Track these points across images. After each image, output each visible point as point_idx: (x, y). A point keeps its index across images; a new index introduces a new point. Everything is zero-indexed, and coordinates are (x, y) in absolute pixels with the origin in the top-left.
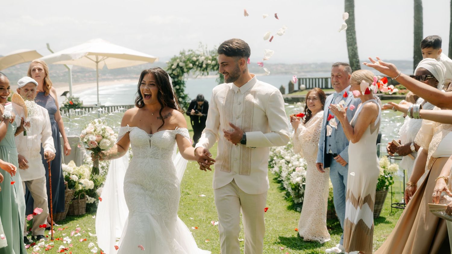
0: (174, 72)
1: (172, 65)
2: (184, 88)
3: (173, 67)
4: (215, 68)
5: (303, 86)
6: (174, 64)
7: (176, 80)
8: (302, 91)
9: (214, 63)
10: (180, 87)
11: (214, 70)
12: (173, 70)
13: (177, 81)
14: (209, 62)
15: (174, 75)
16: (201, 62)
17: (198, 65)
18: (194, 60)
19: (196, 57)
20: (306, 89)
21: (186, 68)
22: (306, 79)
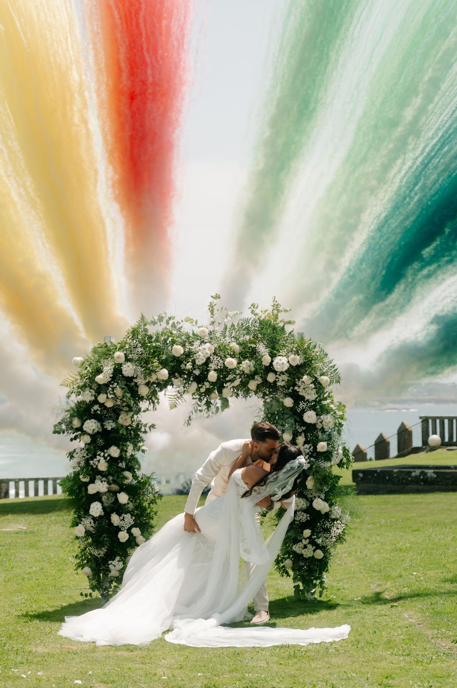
0: (102, 398)
1: (99, 371)
2: (138, 455)
3: (101, 379)
4: (252, 385)
5: (435, 438)
6: (106, 369)
7: (110, 425)
8: (433, 449)
9: (247, 365)
10: (123, 451)
11: (247, 392)
12: (101, 389)
13: (115, 431)
14: (231, 362)
15: (102, 405)
16: (200, 361)
17: (190, 373)
18: (177, 355)
19: (184, 345)
20: (444, 444)
21: (148, 384)
22: (442, 419)
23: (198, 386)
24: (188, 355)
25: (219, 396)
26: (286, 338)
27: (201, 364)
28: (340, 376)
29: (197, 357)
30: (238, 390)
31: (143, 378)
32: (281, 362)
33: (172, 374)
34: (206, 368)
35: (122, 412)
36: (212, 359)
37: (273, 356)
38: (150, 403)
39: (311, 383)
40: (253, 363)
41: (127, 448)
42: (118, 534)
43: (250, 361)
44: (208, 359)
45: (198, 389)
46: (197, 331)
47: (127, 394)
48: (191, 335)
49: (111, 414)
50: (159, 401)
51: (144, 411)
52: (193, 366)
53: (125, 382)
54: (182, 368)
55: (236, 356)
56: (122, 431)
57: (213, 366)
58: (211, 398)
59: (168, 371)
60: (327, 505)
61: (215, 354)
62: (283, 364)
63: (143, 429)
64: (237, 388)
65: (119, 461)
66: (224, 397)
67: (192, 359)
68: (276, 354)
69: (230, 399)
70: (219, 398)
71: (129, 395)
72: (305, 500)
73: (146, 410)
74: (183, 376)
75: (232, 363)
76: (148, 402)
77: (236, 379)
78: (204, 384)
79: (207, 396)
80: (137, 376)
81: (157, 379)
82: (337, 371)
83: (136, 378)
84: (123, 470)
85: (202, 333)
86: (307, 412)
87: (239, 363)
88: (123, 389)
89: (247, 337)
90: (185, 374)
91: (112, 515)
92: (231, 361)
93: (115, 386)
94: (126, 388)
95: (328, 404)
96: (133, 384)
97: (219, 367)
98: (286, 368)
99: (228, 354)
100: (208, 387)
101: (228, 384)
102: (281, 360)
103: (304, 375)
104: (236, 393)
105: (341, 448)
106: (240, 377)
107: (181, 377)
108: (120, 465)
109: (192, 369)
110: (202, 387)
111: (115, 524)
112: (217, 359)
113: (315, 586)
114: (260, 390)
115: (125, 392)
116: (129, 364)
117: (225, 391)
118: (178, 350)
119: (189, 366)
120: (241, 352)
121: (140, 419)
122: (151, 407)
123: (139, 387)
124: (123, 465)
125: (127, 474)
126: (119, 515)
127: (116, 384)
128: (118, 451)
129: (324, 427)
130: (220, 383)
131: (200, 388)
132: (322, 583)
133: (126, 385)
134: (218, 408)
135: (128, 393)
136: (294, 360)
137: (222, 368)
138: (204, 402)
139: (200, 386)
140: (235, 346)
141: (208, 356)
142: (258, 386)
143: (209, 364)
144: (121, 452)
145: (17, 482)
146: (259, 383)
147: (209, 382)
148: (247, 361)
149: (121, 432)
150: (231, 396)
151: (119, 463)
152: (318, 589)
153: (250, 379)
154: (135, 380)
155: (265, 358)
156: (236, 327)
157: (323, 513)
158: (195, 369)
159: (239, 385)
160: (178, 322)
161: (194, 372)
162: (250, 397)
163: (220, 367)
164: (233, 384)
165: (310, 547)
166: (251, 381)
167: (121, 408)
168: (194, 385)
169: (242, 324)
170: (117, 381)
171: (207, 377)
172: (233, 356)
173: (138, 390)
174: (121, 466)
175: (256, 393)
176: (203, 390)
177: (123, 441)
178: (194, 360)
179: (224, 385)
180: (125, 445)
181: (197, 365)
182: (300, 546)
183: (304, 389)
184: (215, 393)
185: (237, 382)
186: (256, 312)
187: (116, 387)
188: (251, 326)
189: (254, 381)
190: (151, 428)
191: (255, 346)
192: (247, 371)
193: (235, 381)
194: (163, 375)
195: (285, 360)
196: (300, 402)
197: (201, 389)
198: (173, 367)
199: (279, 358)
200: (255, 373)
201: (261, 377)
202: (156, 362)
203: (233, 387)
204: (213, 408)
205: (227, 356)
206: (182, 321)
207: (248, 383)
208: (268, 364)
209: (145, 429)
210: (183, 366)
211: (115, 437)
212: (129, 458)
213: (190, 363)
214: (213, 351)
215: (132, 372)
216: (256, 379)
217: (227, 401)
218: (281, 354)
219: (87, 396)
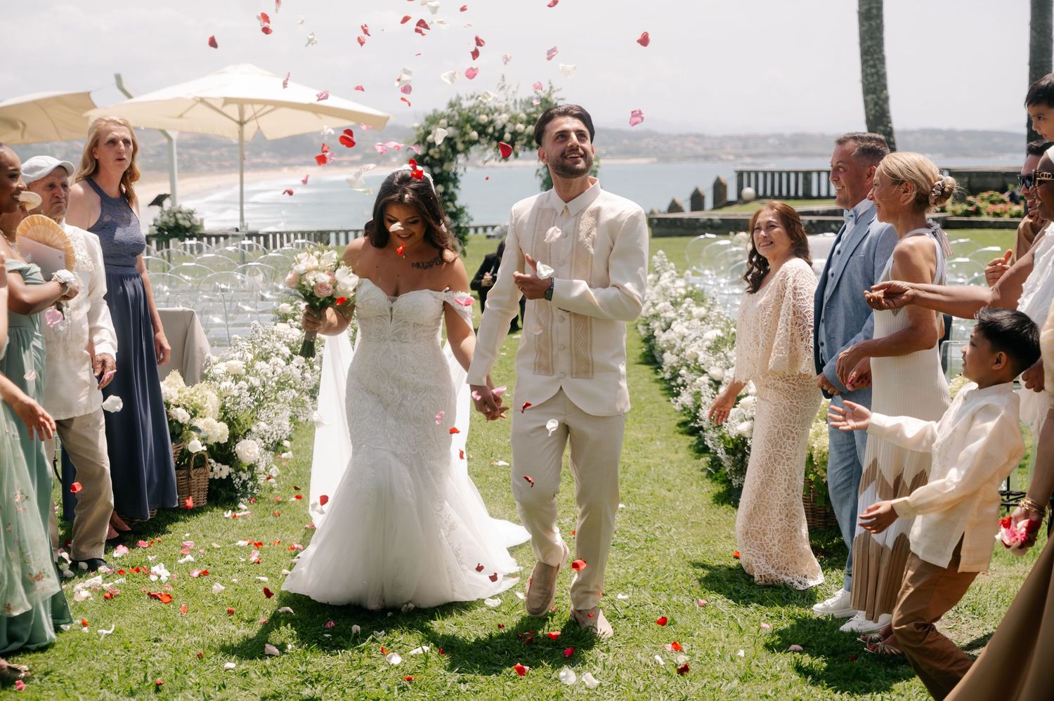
0: (431, 152)
1: (428, 133)
2: (456, 191)
3: (431, 138)
5: (749, 191)
6: (433, 132)
7: (439, 170)
8: (747, 202)
10: (446, 188)
11: (530, 148)
12: (430, 145)
13: (441, 174)
14: (520, 127)
15: (432, 158)
16: (499, 126)
17: (492, 136)
18: (483, 122)
19: (487, 115)
20: (757, 197)
21: (463, 142)
22: (757, 173)
24: (491, 122)
27: (499, 128)
29: (497, 123)
31: (460, 138)
33: (480, 136)
34: (503, 131)
35: (445, 162)
36: (507, 125)
41: (449, 187)
44: (505, 125)
45: (498, 145)
46: (498, 105)
49: (438, 162)
50: (471, 154)
52: (494, 130)
54: (487, 132)
56: (446, 175)
57: (508, 130)
59: (477, 133)
61: (509, 121)
64: (525, 145)
66: (516, 151)
67: (493, 125)
69: (520, 152)
73: (461, 160)
74: (487, 137)
76: (463, 154)
77: (523, 139)
78: (501, 142)
80: (456, 136)
81: (470, 138)
85: (500, 106)
87: (525, 128)
89: (531, 110)
90: (488, 135)
97: (512, 131)
100: (504, 144)
101: (518, 143)
104: (524, 148)
106: (526, 138)
109: (493, 132)
110: (500, 144)
112: (510, 125)
117: (516, 147)
118: (484, 119)
120: (527, 120)
122: (465, 158)
123: (457, 145)
125: (449, 204)
137: (514, 131)
140: (523, 116)
141: (505, 122)
143: (505, 129)
145: (337, 233)
150: (521, 150)
156: (524, 102)
158: (495, 132)
159: (526, 143)
160: (484, 99)
161: (495, 134)
164: (522, 143)
167: (445, 158)
168: (495, 143)
169: (528, 100)
171: (504, 137)
172: (522, 123)
173: (456, 147)
176: (501, 146)
177: (446, 182)
178: (495, 125)
179: (516, 143)
180: (448, 185)
181: (497, 129)
184: (510, 149)
185: (524, 141)
186: (538, 92)
188: (534, 102)
194: (473, 136)
198: (480, 131)
202: (469, 126)
203: (522, 145)
205: (518, 122)
206: (487, 99)
210: (487, 130)
212: (450, 193)
213: (492, 128)
217: (518, 154)
219: (420, 151)
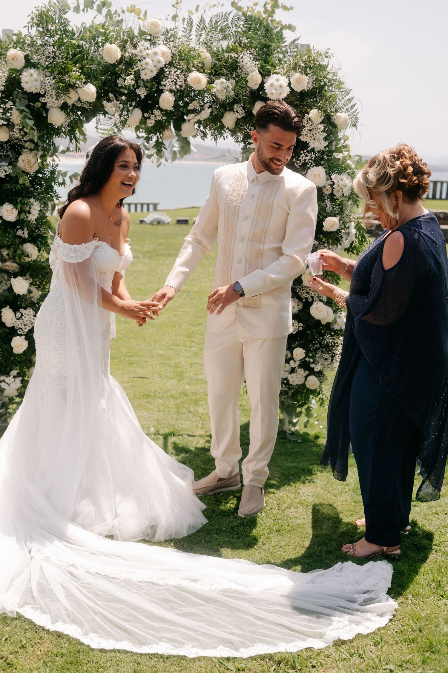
4: (229, 119)
7: (2, 170)
9: (223, 87)
10: (24, 212)
11: (220, 130)
13: (12, 179)
14: (197, 79)
16: (148, 74)
21: (64, 107)
23: (143, 116)
24: (129, 62)
25: (177, 135)
26: (284, 49)
27: (149, 78)
28: (358, 116)
29: (144, 66)
30: (205, 128)
31: (55, 97)
32: (278, 84)
33: (102, 95)
34: (158, 87)
35: (25, 150)
36: (168, 73)
37: (265, 74)
38: (71, 140)
39: (321, 123)
40: (232, 84)
41: (30, 208)
42: (10, 340)
43: (228, 80)
44: (161, 72)
45: (144, 120)
47: (28, 121)
48: (136, 33)
49: (7, 152)
50: (86, 137)
51: (63, 152)
52: (137, 82)
53: (26, 102)
54: (119, 85)
55: (206, 71)
56: (24, 181)
57: (168, 84)
58: (164, 136)
59: (97, 88)
60: (330, 310)
61: (172, 63)
62: (281, 87)
63: (60, 180)
64: (205, 123)
65: (18, 227)
66: (184, 136)
67: (135, 69)
68: (270, 72)
69: (191, 140)
70: (177, 138)
71: (31, 123)
72: (297, 301)
73: (65, 149)
74: (120, 98)
75: (200, 81)
76: (68, 137)
77: (203, 110)
78: (152, 114)
79: (158, 134)
80: (45, 92)
81: (79, 100)
82: (354, 109)
83: (43, 96)
84: (24, 241)
85: (152, 27)
86: (312, 169)
87: (210, 82)
88: (22, 111)
89: (224, 44)
90: (123, 94)
91: (3, 310)
92: (198, 77)
93: (8, 106)
94: (27, 110)
95: (344, 157)
96: (38, 105)
97: (178, 87)
98: (285, 94)
99: (193, 66)
100: (159, 118)
101: (191, 116)
102: (278, 80)
103: (311, 109)
104: (202, 132)
105: (353, 224)
106: (210, 107)
107: (117, 100)
108: (20, 233)
109: (133, 86)
110: (149, 118)
111: (9, 324)
112: (175, 72)
113: (299, 414)
114: (240, 130)
115: (25, 117)
116: (32, 71)
117: (185, 127)
118: (113, 54)
119: (129, 80)
120: (214, 66)
121: (57, 162)
122: (72, 147)
123: (50, 112)
124: (24, 233)
125: (30, 248)
126: (15, 309)
127: (11, 103)
128: (15, 212)
129: (335, 193)
130: (178, 114)
131: (146, 118)
132: (308, 410)
133: (28, 106)
134: (175, 153)
135: (30, 119)
136: (298, 81)
137: (182, 89)
138: (153, 142)
139: (146, 115)
140: (207, 57)
141: (162, 65)
142: (238, 123)
143: (162, 80)
144: (20, 213)
146: (239, 117)
147: (162, 110)
148: (223, 79)
149: (21, 182)
150: (194, 136)
151: (17, 230)
152: (303, 419)
153: (226, 110)
154: (42, 100)
155: (253, 76)
156: (207, 25)
157: (323, 323)
158: (138, 87)
159: (209, 118)
160: (116, 12)
161: (138, 91)
162: (224, 138)
163: (181, 86)
164: (198, 117)
165: (300, 373)
166: (227, 112)
167: (23, 144)
168: (137, 114)
169: (217, 23)
170: (14, 99)
171: (158, 102)
172: (202, 71)
173: (47, 116)
174: (21, 235)
175: (233, 132)
176: (151, 123)
177: (24, 197)
178: (139, 71)
179: (185, 117)
180: (27, 204)
181: (143, 80)
182: (287, 369)
183: (310, 130)
184: (171, 130)
185: (206, 114)
186: (239, 5)
187: (11, 109)
188: (230, 25)
189: (232, 113)
190: (73, 179)
191: (236, 56)
192: (222, 97)
193: (203, 112)
194: (87, 94)
195: (284, 80)
196: (302, 152)
197: (148, 121)
198: (105, 83)
199: (275, 77)
200: (235, 101)
201: (244, 108)
202: (77, 71)
203: (199, 122)
204: (167, 153)
205: (193, 68)
206: (123, 12)
207: (222, 116)
208: (257, 87)
209: (64, 180)
210: (120, 82)
211: (12, 189)
212: (34, 222)
213: (132, 77)
214: (170, 59)
215: (38, 85)
216: (235, 110)
217: (188, 143)
218: (277, 71)
